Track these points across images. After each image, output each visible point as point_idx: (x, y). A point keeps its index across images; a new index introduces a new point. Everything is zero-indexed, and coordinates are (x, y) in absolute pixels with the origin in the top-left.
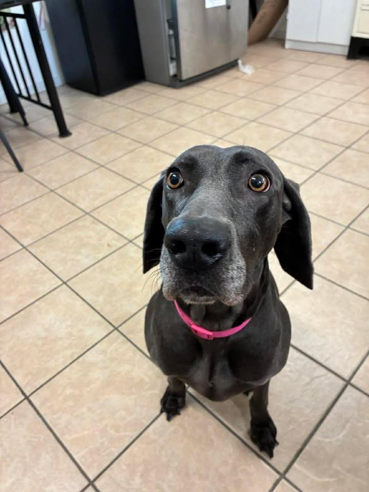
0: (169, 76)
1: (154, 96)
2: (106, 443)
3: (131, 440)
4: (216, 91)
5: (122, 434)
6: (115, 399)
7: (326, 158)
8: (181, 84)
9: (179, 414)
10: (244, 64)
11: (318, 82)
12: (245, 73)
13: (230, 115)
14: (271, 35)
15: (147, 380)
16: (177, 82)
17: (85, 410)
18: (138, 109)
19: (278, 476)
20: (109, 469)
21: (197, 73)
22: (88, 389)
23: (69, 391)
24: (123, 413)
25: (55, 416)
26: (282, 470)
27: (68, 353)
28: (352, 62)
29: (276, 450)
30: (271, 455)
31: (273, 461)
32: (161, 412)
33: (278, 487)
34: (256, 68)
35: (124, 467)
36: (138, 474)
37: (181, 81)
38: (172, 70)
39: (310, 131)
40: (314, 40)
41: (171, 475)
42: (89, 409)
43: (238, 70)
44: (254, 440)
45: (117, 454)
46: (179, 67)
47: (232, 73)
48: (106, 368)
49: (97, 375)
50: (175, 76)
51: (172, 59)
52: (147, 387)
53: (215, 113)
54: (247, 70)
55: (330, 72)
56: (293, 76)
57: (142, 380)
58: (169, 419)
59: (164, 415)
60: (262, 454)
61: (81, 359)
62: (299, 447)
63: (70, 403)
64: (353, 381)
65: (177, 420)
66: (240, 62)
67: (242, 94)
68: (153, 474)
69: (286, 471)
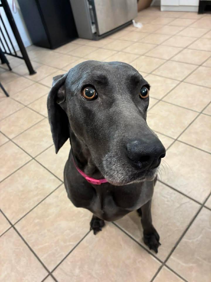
0: (92, 33)
1: (84, 46)
2: (58, 250)
3: (73, 247)
4: (120, 40)
5: (68, 243)
6: (64, 224)
7: (187, 73)
8: (99, 37)
9: (101, 230)
10: (136, 22)
11: (181, 28)
12: (137, 28)
13: (129, 53)
14: (152, 4)
15: (82, 211)
16: (97, 37)
17: (46, 231)
18: (75, 55)
19: (161, 264)
20: (61, 265)
21: (108, 30)
22: (48, 219)
23: (37, 221)
24: (68, 231)
25: (29, 236)
26: (163, 261)
27: (36, 199)
28: (201, 16)
29: (159, 249)
30: (156, 252)
31: (158, 255)
32: (91, 230)
33: (162, 270)
34: (143, 24)
35: (69, 263)
36: (78, 267)
37: (99, 36)
38: (94, 30)
39: (177, 58)
40: (177, 5)
41: (97, 267)
42: (49, 231)
43: (133, 26)
44: (146, 243)
45: (65, 256)
46: (97, 28)
47: (129, 28)
48: (58, 206)
49: (53, 211)
50: (95, 33)
51: (93, 23)
52: (82, 215)
53: (120, 53)
54: (138, 25)
55: (188, 22)
56: (166, 26)
57: (79, 212)
58: (95, 233)
59: (92, 232)
60: (151, 251)
61: (43, 202)
62: (173, 246)
63: (38, 228)
64: (206, 205)
65: (100, 234)
66: (134, 21)
67: (136, 40)
68: (86, 266)
69: (166, 261)
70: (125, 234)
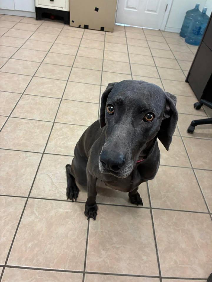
2: (75, 251)
3: (86, 240)
6: (61, 230)
15: (70, 211)
17: (49, 246)
19: (150, 209)
22: (41, 236)
23: (30, 245)
24: (71, 232)
25: (35, 261)
31: (144, 206)
33: (153, 213)
35: (93, 253)
36: (102, 250)
41: (115, 239)
49: (40, 226)
52: (72, 213)
56: (13, 30)
57: (67, 213)
58: (95, 219)
59: (91, 220)
60: (139, 206)
63: (37, 249)
68: (108, 245)
69: (151, 206)
70: (115, 206)
